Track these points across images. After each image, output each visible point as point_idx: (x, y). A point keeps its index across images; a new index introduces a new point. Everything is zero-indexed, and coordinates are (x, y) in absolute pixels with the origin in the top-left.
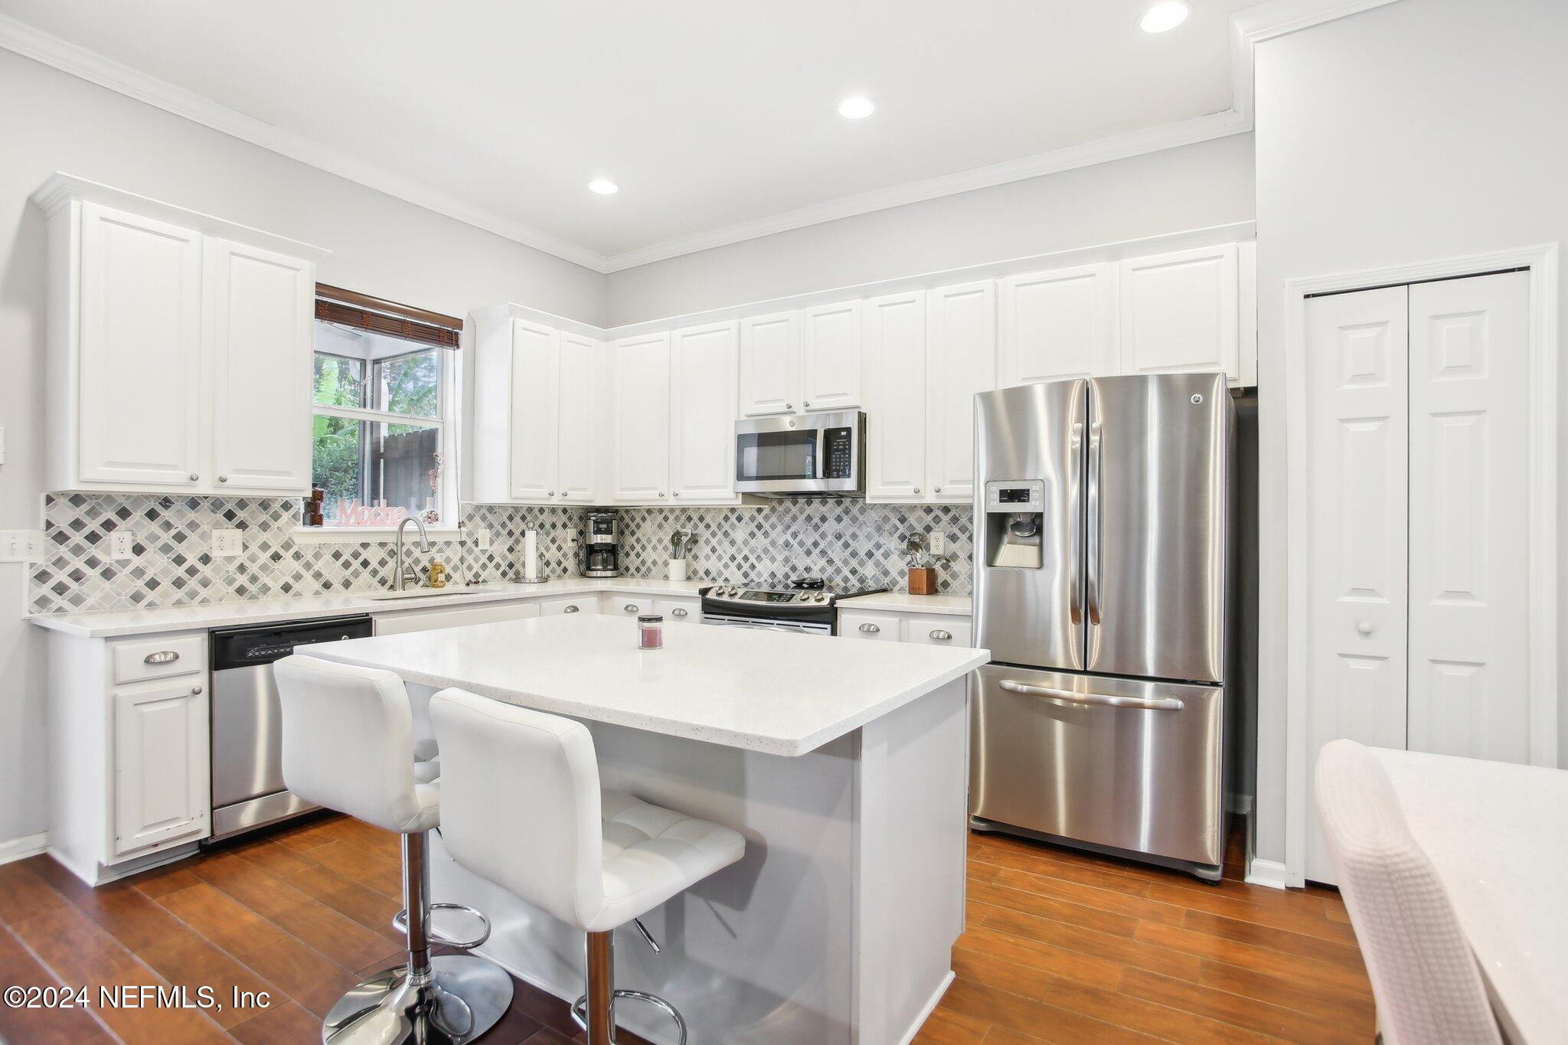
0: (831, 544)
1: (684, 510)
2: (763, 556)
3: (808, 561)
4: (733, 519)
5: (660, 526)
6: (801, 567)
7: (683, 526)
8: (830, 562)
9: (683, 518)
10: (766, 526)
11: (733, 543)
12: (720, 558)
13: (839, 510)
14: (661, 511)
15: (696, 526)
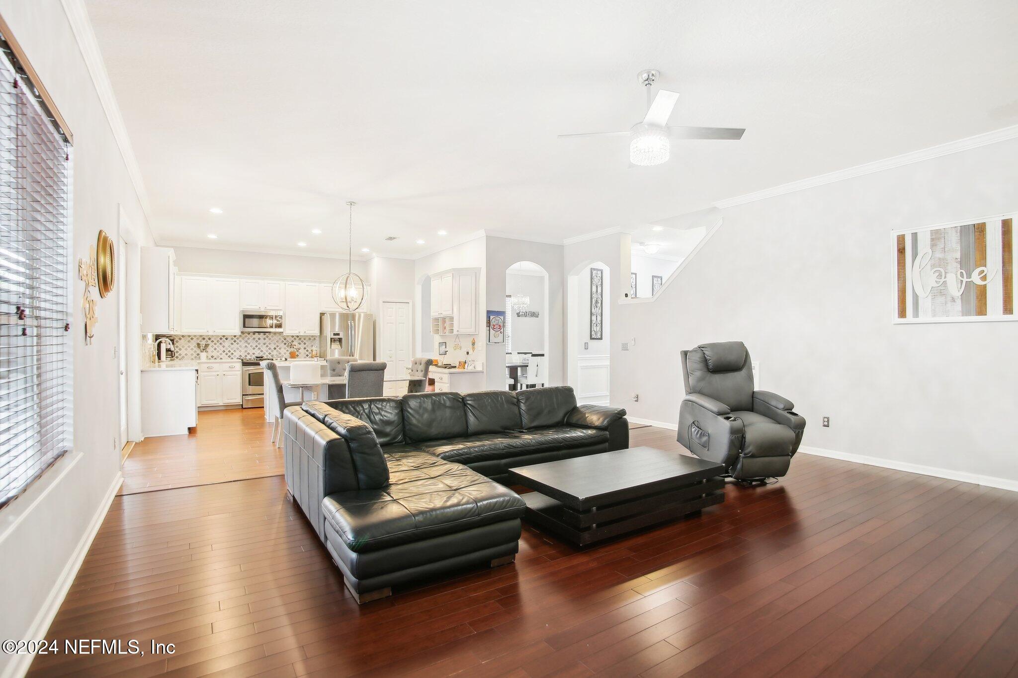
0: (262, 346)
1: (201, 336)
2: (236, 350)
3: (254, 351)
4: (224, 339)
5: (189, 341)
6: (251, 353)
7: (201, 341)
8: (262, 351)
9: (201, 339)
10: (238, 341)
11: (224, 347)
12: (218, 352)
13: (265, 336)
14: (189, 336)
15: (207, 341)
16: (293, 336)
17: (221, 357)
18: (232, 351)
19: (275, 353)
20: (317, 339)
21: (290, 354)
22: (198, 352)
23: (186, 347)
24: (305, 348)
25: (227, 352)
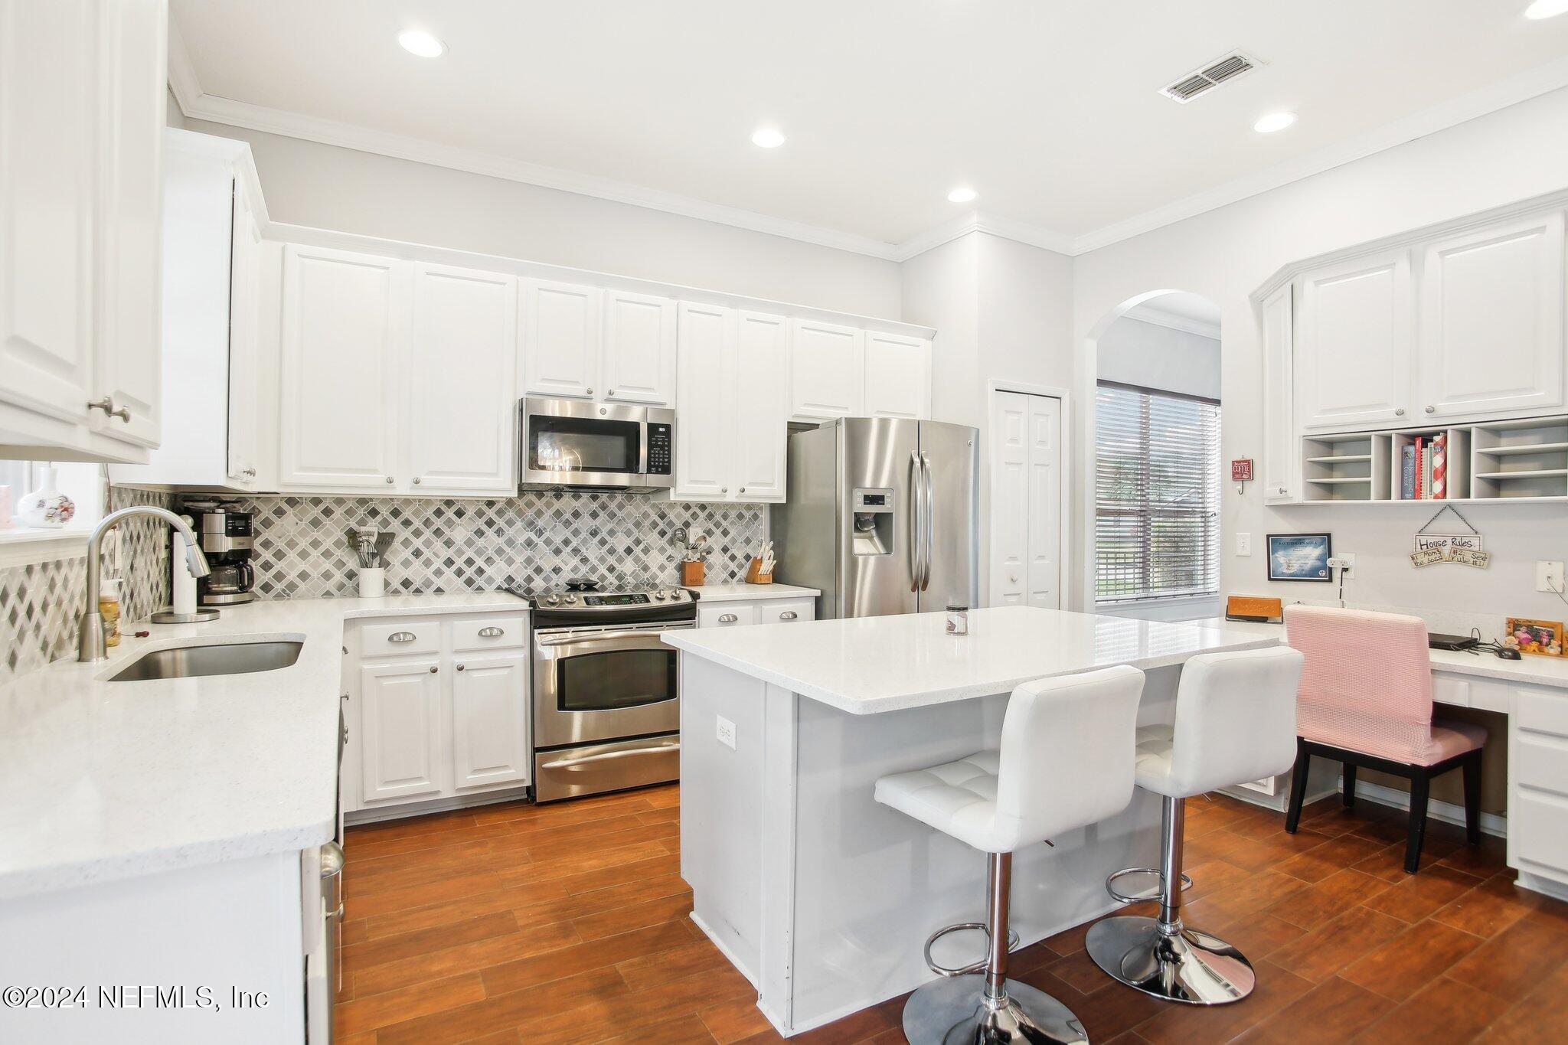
0: (584, 541)
1: (362, 501)
2: (495, 557)
3: (557, 561)
4: (450, 513)
5: (315, 523)
6: (547, 568)
7: (362, 522)
8: (584, 560)
9: (361, 512)
10: (500, 522)
11: (449, 543)
12: (428, 563)
13: (594, 505)
14: (317, 501)
15: (385, 523)
16: (687, 507)
17: (438, 582)
18: (480, 562)
19: (628, 567)
20: (765, 517)
21: (682, 567)
22: (352, 563)
23: (303, 543)
24: (725, 550)
25: (460, 562)
